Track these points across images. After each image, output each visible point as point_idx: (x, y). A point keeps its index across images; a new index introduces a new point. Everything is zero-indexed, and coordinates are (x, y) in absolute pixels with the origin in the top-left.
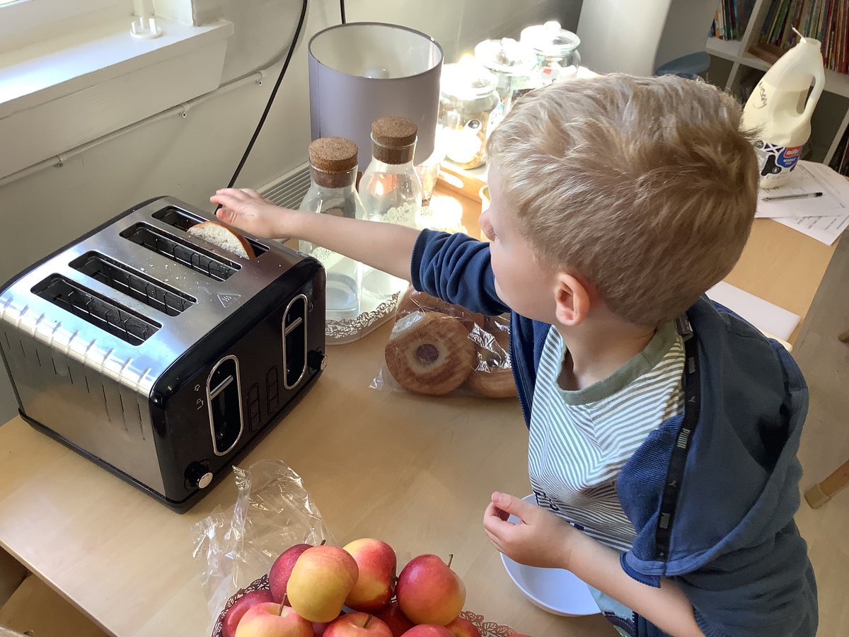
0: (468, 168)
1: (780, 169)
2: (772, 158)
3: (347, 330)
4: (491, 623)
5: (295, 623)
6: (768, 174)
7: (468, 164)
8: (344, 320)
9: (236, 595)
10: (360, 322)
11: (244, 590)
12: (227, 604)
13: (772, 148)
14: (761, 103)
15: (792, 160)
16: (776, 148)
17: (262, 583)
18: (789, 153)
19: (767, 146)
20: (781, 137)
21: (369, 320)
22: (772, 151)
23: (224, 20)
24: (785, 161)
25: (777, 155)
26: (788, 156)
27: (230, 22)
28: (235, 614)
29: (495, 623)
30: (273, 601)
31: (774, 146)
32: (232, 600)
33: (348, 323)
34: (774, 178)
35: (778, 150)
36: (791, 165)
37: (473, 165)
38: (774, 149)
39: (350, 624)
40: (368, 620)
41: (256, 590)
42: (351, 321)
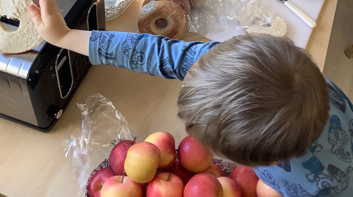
3: (113, 12)
4: (226, 163)
5: (132, 186)
8: (111, 7)
9: (92, 173)
10: (119, 7)
11: (96, 169)
12: (89, 179)
17: (104, 163)
21: (124, 4)
28: (95, 183)
29: (228, 162)
30: (116, 175)
32: (91, 176)
33: (113, 9)
39: (161, 181)
40: (170, 176)
41: (101, 168)
42: (115, 7)
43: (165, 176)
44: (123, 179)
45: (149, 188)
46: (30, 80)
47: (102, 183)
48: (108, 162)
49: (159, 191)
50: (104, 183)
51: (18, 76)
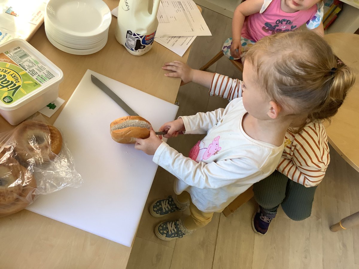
1: (145, 46)
2: (138, 41)
6: (138, 50)
13: (137, 36)
14: (126, 8)
15: (151, 40)
16: (140, 36)
19: (134, 35)
20: (142, 30)
22: (138, 38)
24: (146, 42)
25: (141, 39)
26: (147, 39)
34: (142, 51)
35: (141, 37)
36: (150, 43)
38: (139, 36)
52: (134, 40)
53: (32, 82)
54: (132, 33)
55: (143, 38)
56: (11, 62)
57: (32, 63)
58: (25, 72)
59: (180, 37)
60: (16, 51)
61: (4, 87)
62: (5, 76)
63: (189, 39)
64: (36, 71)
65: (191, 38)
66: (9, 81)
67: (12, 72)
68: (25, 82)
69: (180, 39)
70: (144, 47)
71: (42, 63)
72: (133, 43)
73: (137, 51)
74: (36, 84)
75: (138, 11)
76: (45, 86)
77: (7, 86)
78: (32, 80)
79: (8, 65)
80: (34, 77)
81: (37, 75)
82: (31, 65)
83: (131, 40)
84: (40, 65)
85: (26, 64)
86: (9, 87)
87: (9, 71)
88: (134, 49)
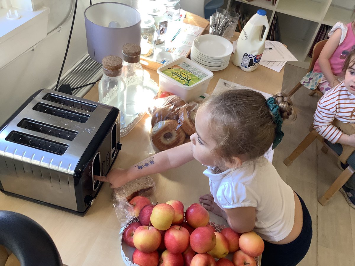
0: (147, 56)
2: (251, 60)
3: (124, 131)
7: (147, 54)
8: (123, 128)
9: (126, 225)
10: (128, 128)
11: (129, 223)
13: (251, 56)
17: (134, 220)
18: (258, 57)
19: (249, 56)
20: (255, 51)
21: (131, 126)
22: (251, 57)
23: (45, 7)
25: (253, 58)
27: (48, 8)
28: (128, 232)
31: (252, 55)
32: (125, 227)
33: (124, 129)
34: (253, 67)
35: (254, 57)
37: (149, 55)
38: (252, 56)
40: (180, 228)
41: (132, 222)
42: (125, 128)
43: (177, 227)
44: (149, 227)
45: (166, 234)
46: (75, 175)
47: (133, 232)
48: (137, 219)
49: (174, 235)
50: (134, 232)
51: (67, 173)
52: (248, 60)
53: (196, 78)
54: (247, 55)
55: (255, 57)
56: (182, 68)
57: (193, 69)
58: (191, 73)
59: (275, 62)
60: (183, 64)
61: (182, 80)
62: (181, 75)
63: (282, 63)
64: (197, 73)
65: (283, 62)
66: (184, 77)
67: (184, 73)
68: (193, 78)
69: (276, 62)
70: (254, 65)
71: (199, 69)
72: (247, 62)
73: (250, 67)
74: (199, 79)
75: (252, 40)
76: (203, 80)
77: (184, 79)
78: (196, 77)
79: (181, 70)
80: (197, 76)
81: (198, 75)
82: (193, 70)
83: (246, 60)
84: (198, 70)
85: (190, 70)
86: (185, 80)
87: (182, 73)
88: (247, 66)
